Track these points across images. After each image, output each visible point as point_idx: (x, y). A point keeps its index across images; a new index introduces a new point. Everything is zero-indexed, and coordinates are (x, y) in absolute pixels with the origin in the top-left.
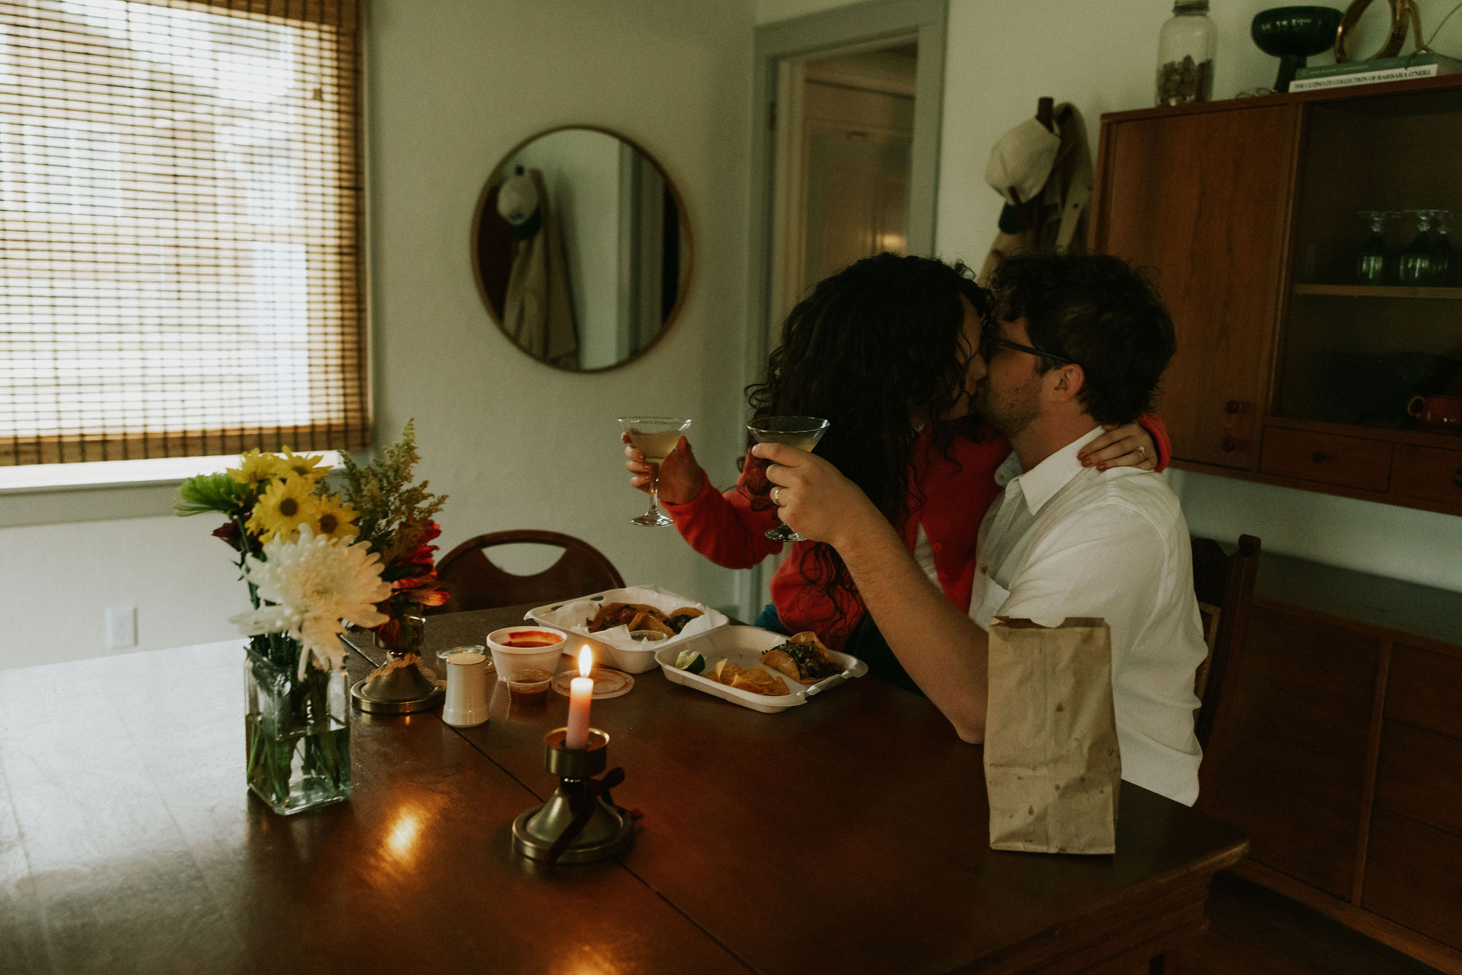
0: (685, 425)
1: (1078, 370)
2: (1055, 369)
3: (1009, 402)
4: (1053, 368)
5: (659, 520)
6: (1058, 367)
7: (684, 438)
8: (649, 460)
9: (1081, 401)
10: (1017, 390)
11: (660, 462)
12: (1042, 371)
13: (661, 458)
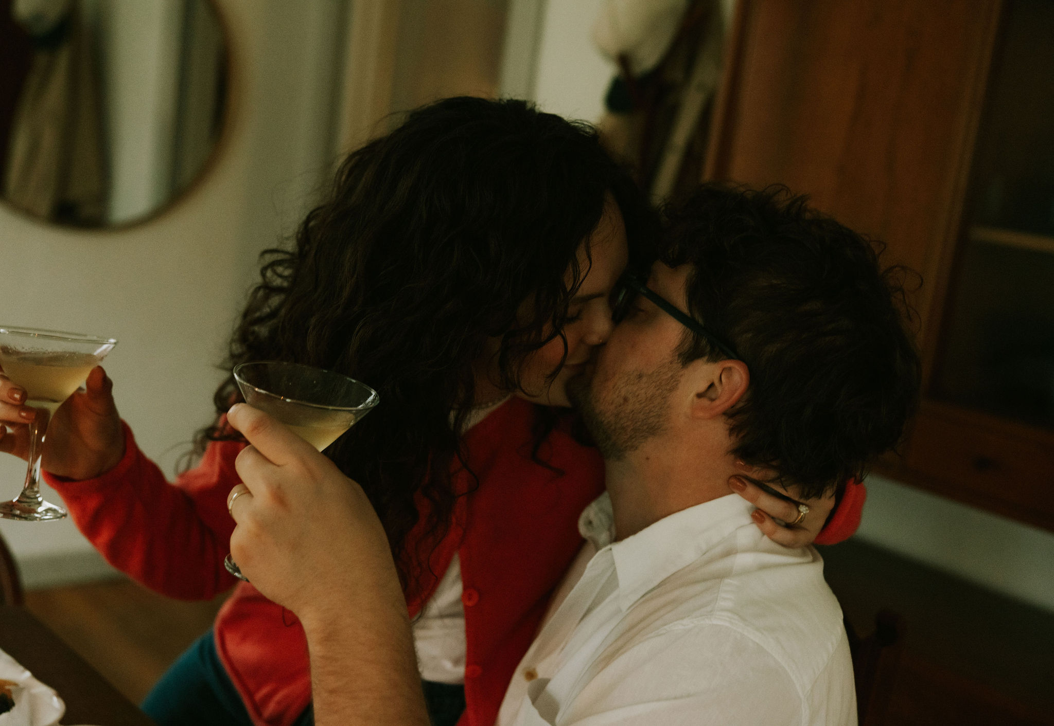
0: (105, 346)
1: (742, 372)
2: (708, 361)
3: (623, 393)
4: (705, 358)
5: (40, 509)
6: (714, 358)
7: (100, 369)
8: (30, 403)
9: (732, 431)
10: (640, 376)
11: (53, 407)
12: (688, 356)
13: (55, 401)
